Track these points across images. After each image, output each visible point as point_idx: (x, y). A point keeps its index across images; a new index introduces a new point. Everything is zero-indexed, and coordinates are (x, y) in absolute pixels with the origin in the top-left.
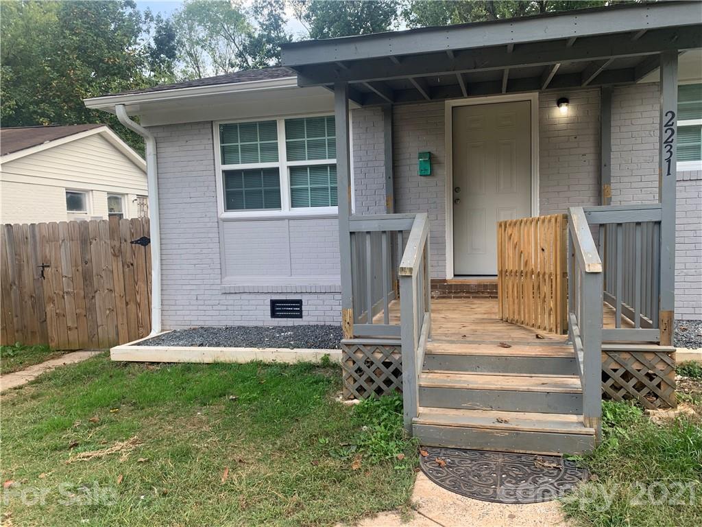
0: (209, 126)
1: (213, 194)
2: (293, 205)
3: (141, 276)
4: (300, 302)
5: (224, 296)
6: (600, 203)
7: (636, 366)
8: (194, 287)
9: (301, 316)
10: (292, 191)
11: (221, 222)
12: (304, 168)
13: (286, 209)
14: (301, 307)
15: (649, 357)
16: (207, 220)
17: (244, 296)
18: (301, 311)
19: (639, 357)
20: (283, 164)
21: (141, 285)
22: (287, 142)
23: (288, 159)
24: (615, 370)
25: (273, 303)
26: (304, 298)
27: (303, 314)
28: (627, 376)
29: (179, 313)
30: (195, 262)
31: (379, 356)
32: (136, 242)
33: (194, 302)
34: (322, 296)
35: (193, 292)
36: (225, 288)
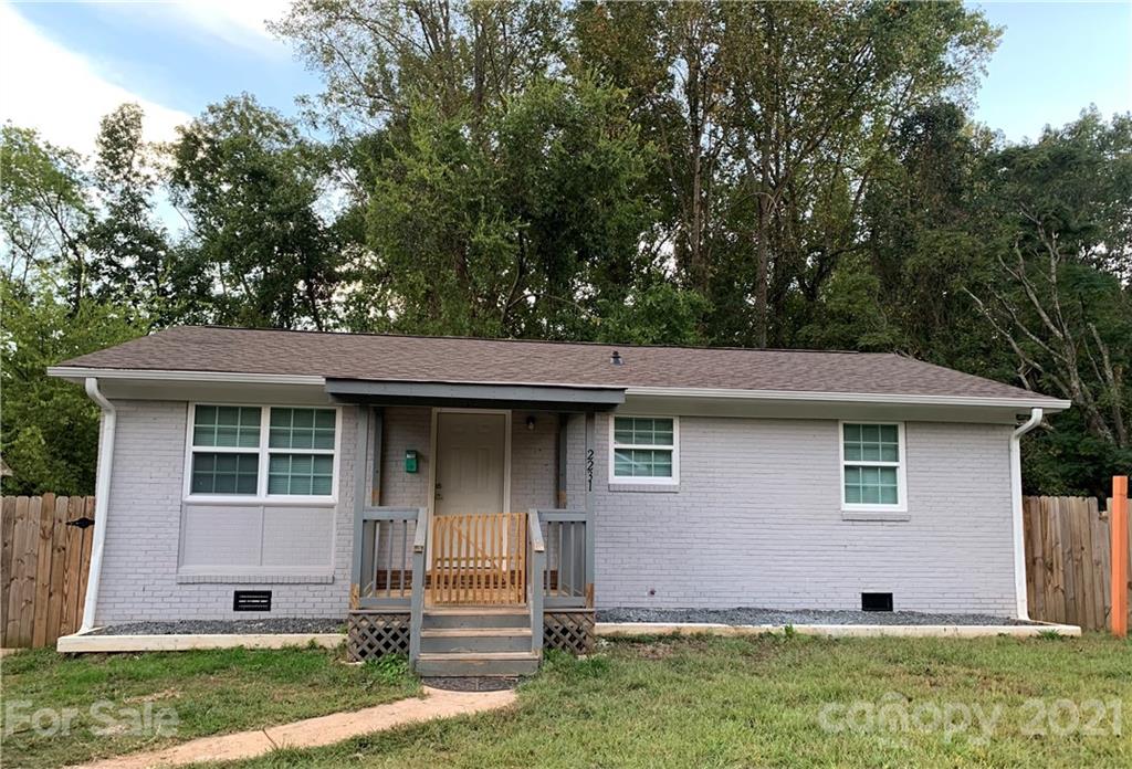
0: (185, 405)
1: (180, 476)
2: (270, 491)
3: (74, 563)
4: (269, 594)
5: (179, 587)
6: (558, 507)
7: (571, 624)
8: (142, 576)
9: (269, 609)
10: (270, 477)
11: (184, 506)
12: (286, 456)
13: (262, 495)
14: (269, 599)
15: (579, 617)
16: (169, 502)
17: (202, 587)
18: (269, 603)
19: (571, 616)
20: (264, 450)
21: (72, 574)
22: (271, 430)
23: (270, 446)
24: (557, 627)
25: (237, 594)
26: (274, 590)
27: (272, 606)
28: (565, 631)
29: (117, 606)
30: (148, 548)
31: (381, 623)
32: (74, 523)
33: (141, 594)
34: (293, 587)
35: (139, 582)
36: (181, 577)
